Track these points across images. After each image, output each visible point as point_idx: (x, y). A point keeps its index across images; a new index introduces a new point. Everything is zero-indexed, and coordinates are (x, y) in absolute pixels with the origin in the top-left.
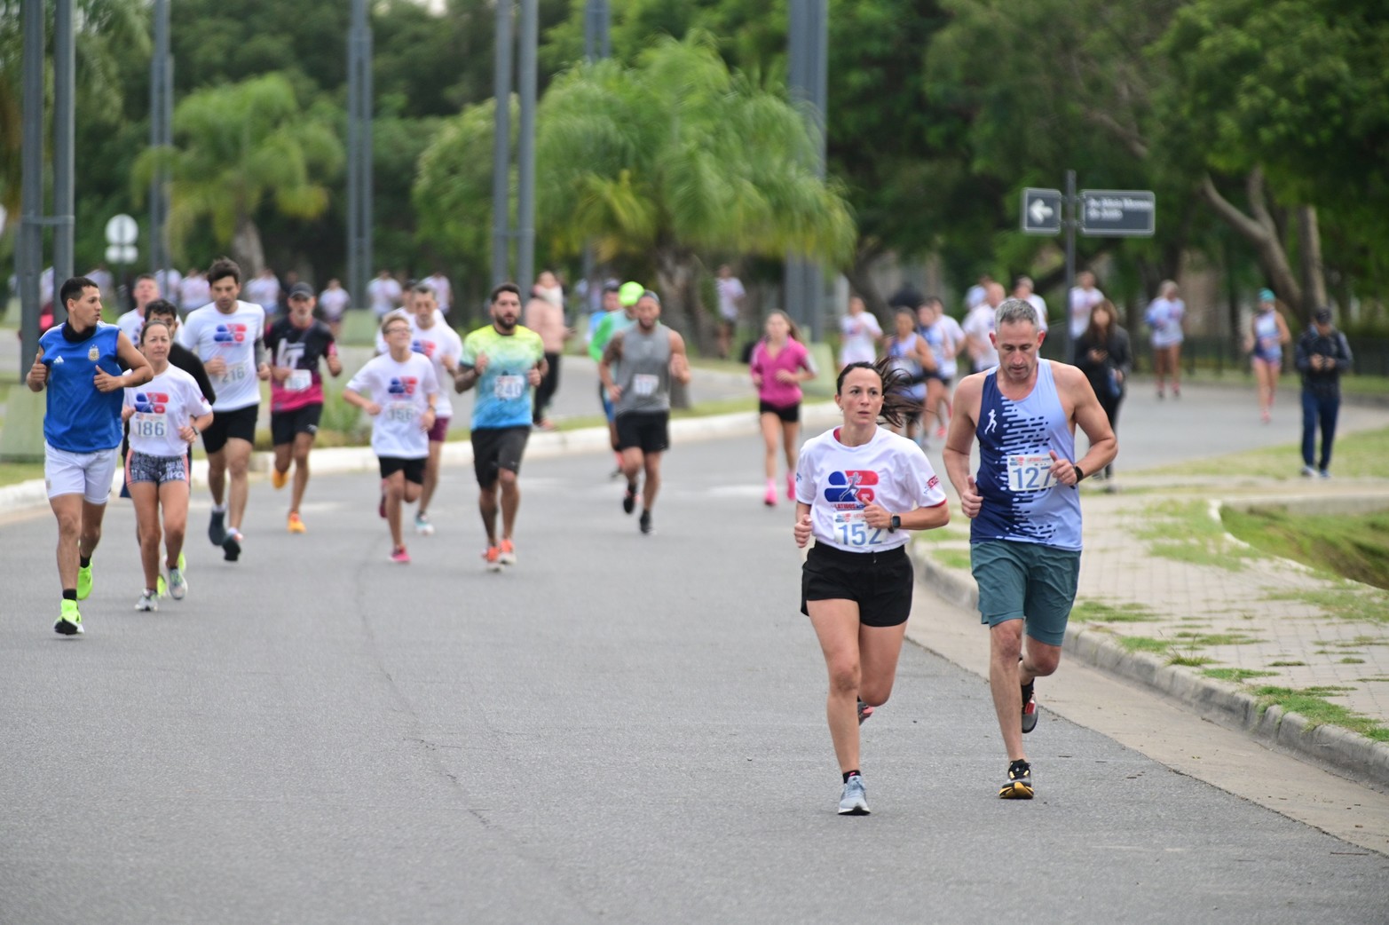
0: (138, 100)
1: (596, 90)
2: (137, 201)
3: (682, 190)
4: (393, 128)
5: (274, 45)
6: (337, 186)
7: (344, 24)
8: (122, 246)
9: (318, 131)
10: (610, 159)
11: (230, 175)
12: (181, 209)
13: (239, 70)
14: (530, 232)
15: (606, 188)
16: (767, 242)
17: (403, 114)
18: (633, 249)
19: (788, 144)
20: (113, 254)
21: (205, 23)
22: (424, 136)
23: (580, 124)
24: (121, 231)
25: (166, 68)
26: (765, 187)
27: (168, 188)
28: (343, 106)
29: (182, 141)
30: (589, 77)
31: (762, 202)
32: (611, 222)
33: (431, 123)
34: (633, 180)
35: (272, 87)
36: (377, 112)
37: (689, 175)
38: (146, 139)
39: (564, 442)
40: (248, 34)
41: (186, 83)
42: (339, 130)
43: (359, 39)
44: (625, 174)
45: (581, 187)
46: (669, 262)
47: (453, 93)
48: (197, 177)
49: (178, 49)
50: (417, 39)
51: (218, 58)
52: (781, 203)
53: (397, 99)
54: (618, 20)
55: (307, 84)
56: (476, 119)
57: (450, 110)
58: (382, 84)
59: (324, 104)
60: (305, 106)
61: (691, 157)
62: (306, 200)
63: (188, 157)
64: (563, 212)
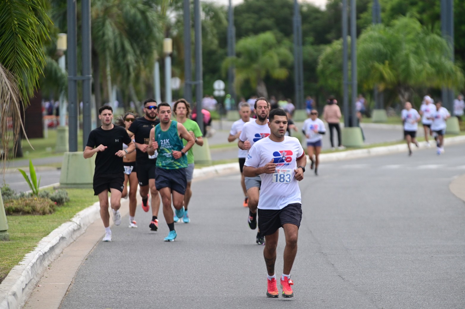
0: (223, 41)
1: (376, 34)
2: (223, 75)
3: (403, 66)
4: (309, 49)
5: (268, 22)
6: (291, 69)
7: (292, 14)
8: (219, 90)
9: (284, 50)
10: (381, 57)
11: (255, 66)
12: (239, 77)
13: (257, 31)
14: (355, 82)
15: (380, 67)
16: (436, 83)
17: (312, 44)
18: (390, 87)
19: (442, 50)
20: (216, 93)
21: (245, 15)
22: (319, 52)
23: (371, 46)
24: (219, 86)
25: (232, 31)
26: (433, 65)
27: (235, 71)
28: (292, 42)
29: (238, 55)
30: (373, 30)
31: (432, 70)
32: (382, 78)
33: (322, 47)
34: (389, 64)
35: (268, 36)
36: (304, 43)
37: (407, 62)
38: (226, 54)
39: (369, 152)
40: (260, 18)
41: (240, 35)
42: (291, 50)
43: (297, 19)
44: (387, 62)
45: (373, 67)
46: (403, 91)
47: (329, 36)
48: (245, 67)
49: (237, 24)
50: (317, 19)
51: (250, 26)
52: (439, 70)
53: (310, 39)
54: (383, 10)
55: (280, 35)
56: (337, 45)
57: (328, 42)
58: (305, 34)
59: (286, 41)
60: (279, 42)
61: (407, 55)
62: (281, 73)
63: (241, 60)
64: (365, 76)
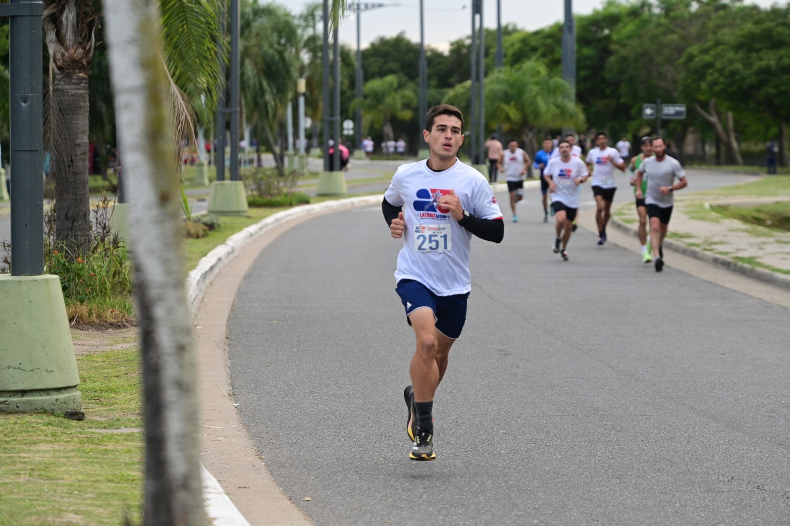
0: (352, 84)
1: (502, 76)
2: (351, 115)
3: (531, 107)
4: (433, 92)
5: (394, 66)
6: (416, 110)
7: (417, 59)
8: (348, 130)
9: (408, 92)
10: (507, 98)
11: (381, 107)
12: (367, 118)
13: (382, 74)
14: (483, 121)
15: (506, 107)
16: (558, 124)
17: (436, 87)
18: (515, 127)
19: (565, 94)
20: (346, 132)
21: (372, 59)
22: (443, 95)
23: (498, 87)
24: (348, 125)
25: (360, 74)
26: (557, 106)
27: (362, 112)
28: (418, 85)
29: (366, 97)
30: (500, 72)
31: (557, 111)
32: (508, 118)
33: (445, 90)
34: (515, 105)
35: (391, 79)
36: (429, 86)
37: (534, 103)
38: (354, 96)
40: (386, 62)
41: (366, 79)
42: (415, 92)
43: (423, 63)
44: (513, 103)
45: (498, 108)
46: (527, 131)
47: (452, 80)
48: (371, 108)
49: (364, 68)
50: (440, 63)
51: (376, 70)
52: (563, 112)
53: (434, 82)
54: (505, 56)
55: (404, 78)
56: (460, 88)
57: (451, 86)
58: (430, 77)
59: (411, 85)
60: (401, 86)
61: (534, 97)
62: (407, 115)
63: (368, 101)
64: (493, 115)
